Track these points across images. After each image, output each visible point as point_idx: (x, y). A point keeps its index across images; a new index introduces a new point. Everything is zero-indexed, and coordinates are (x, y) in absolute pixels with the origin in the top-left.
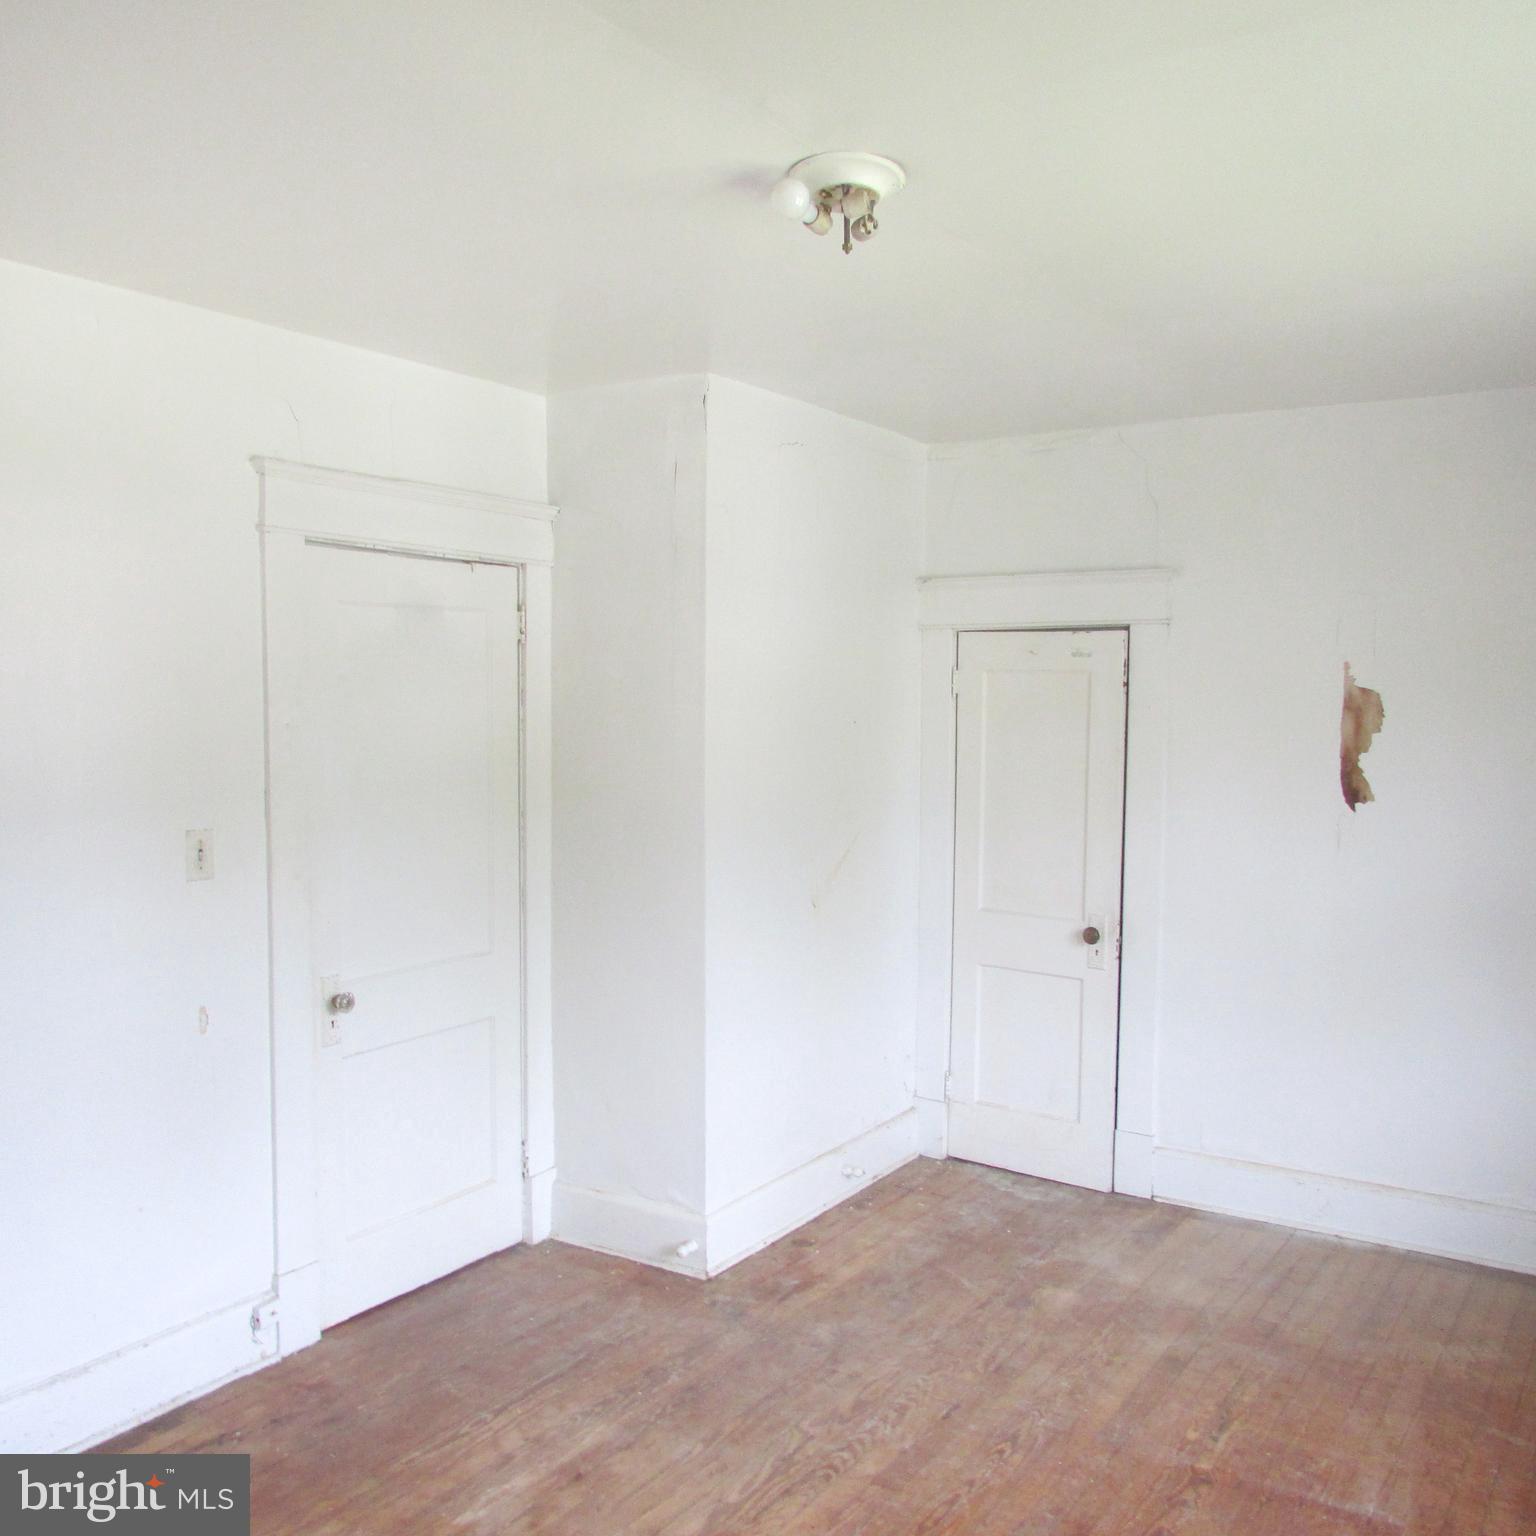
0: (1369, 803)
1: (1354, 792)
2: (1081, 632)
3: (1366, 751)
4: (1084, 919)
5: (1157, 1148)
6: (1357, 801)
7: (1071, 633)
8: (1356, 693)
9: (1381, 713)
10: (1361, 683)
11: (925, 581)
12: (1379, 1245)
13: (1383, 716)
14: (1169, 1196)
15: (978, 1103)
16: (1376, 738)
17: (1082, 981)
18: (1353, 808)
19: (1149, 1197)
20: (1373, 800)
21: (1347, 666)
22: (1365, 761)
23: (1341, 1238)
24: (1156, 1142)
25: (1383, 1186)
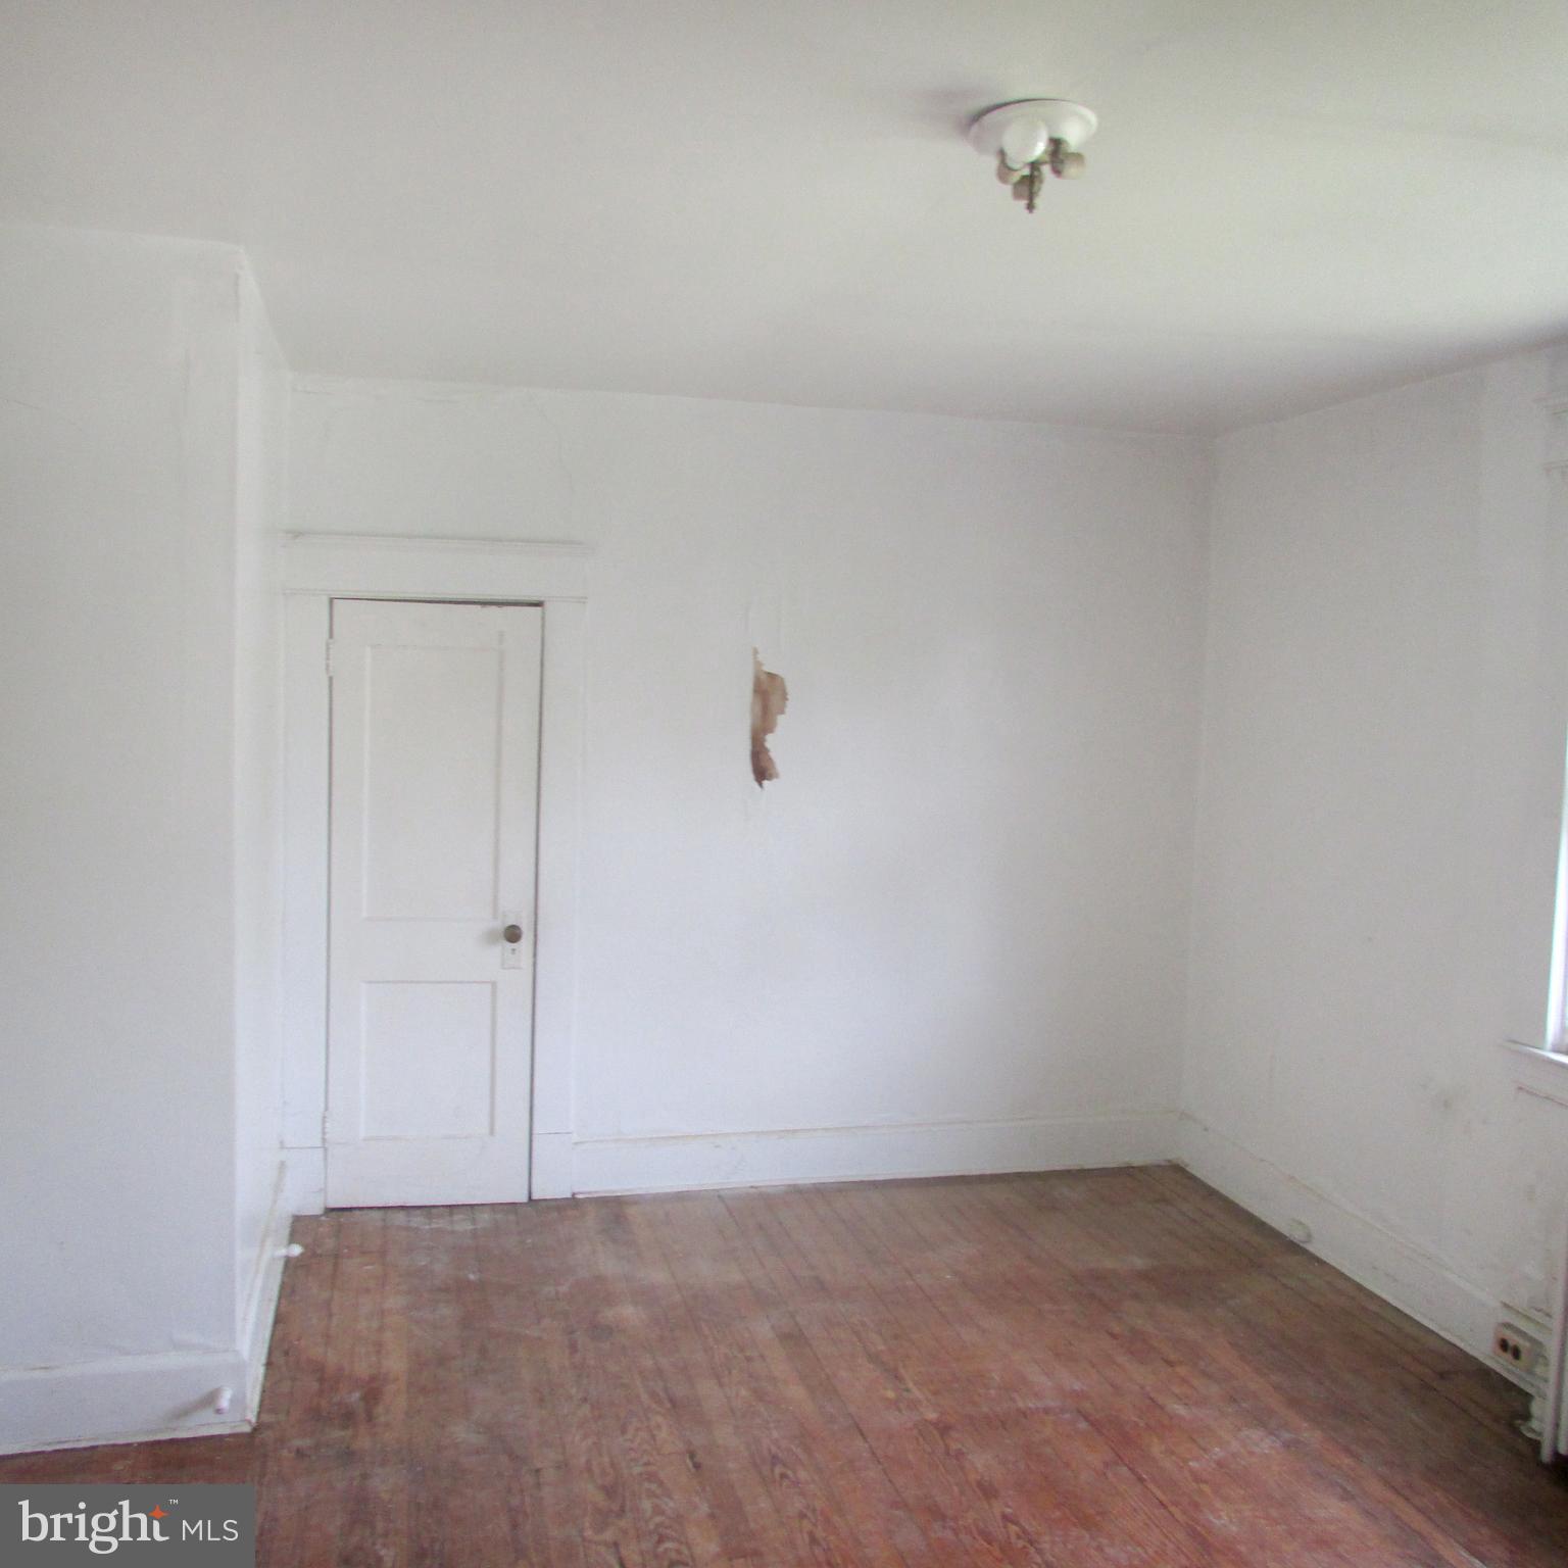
0: (775, 780)
1: (762, 771)
2: (494, 607)
3: (771, 731)
4: (495, 917)
5: (576, 1144)
6: (764, 779)
7: (479, 607)
8: (763, 677)
9: (784, 697)
10: (767, 668)
11: (296, 537)
12: (789, 1186)
13: (787, 699)
14: (593, 1190)
15: (365, 1140)
16: (781, 719)
17: (494, 985)
18: (761, 785)
19: (569, 1196)
20: (777, 776)
21: (756, 652)
22: (771, 741)
23: (756, 1188)
24: (575, 1138)
25: (788, 1131)
